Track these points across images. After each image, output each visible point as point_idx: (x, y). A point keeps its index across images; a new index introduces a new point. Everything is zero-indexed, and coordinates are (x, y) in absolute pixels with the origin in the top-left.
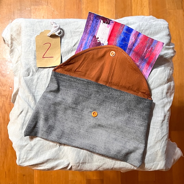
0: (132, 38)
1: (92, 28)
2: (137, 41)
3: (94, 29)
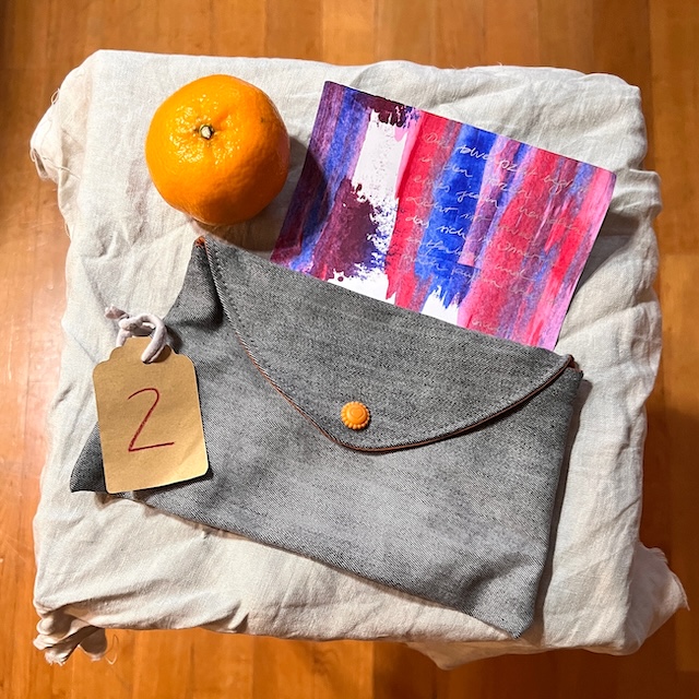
1: (336, 146)
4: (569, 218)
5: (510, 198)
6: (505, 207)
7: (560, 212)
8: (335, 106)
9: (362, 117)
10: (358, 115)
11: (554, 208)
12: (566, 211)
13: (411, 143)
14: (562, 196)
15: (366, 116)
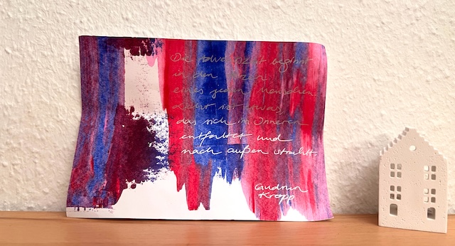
0: (231, 70)
1: (103, 83)
2: (248, 72)
3: (110, 85)
4: (301, 86)
5: (252, 84)
6: (250, 92)
7: (293, 84)
8: (93, 54)
9: (117, 56)
10: (114, 55)
11: (287, 82)
12: (297, 81)
13: (163, 65)
14: (290, 71)
15: (120, 54)
